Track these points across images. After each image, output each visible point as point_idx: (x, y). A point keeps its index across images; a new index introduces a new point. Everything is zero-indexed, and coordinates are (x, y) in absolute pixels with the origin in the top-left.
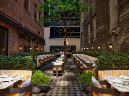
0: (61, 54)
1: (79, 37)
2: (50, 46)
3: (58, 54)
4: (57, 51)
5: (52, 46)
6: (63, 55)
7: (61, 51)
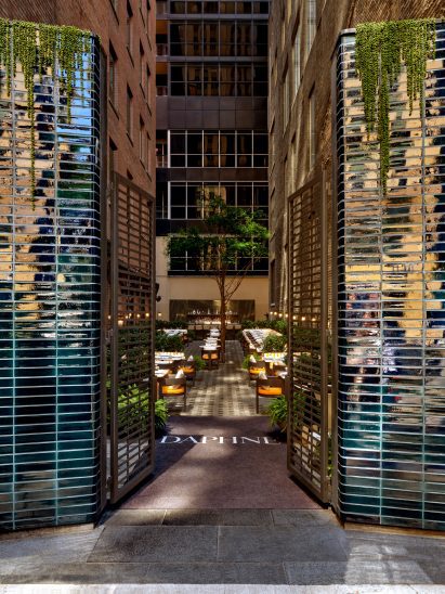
0: (206, 328)
1: (266, 274)
2: (171, 301)
3: (199, 328)
4: (195, 317)
5: (176, 301)
6: (215, 332)
7: (207, 316)
